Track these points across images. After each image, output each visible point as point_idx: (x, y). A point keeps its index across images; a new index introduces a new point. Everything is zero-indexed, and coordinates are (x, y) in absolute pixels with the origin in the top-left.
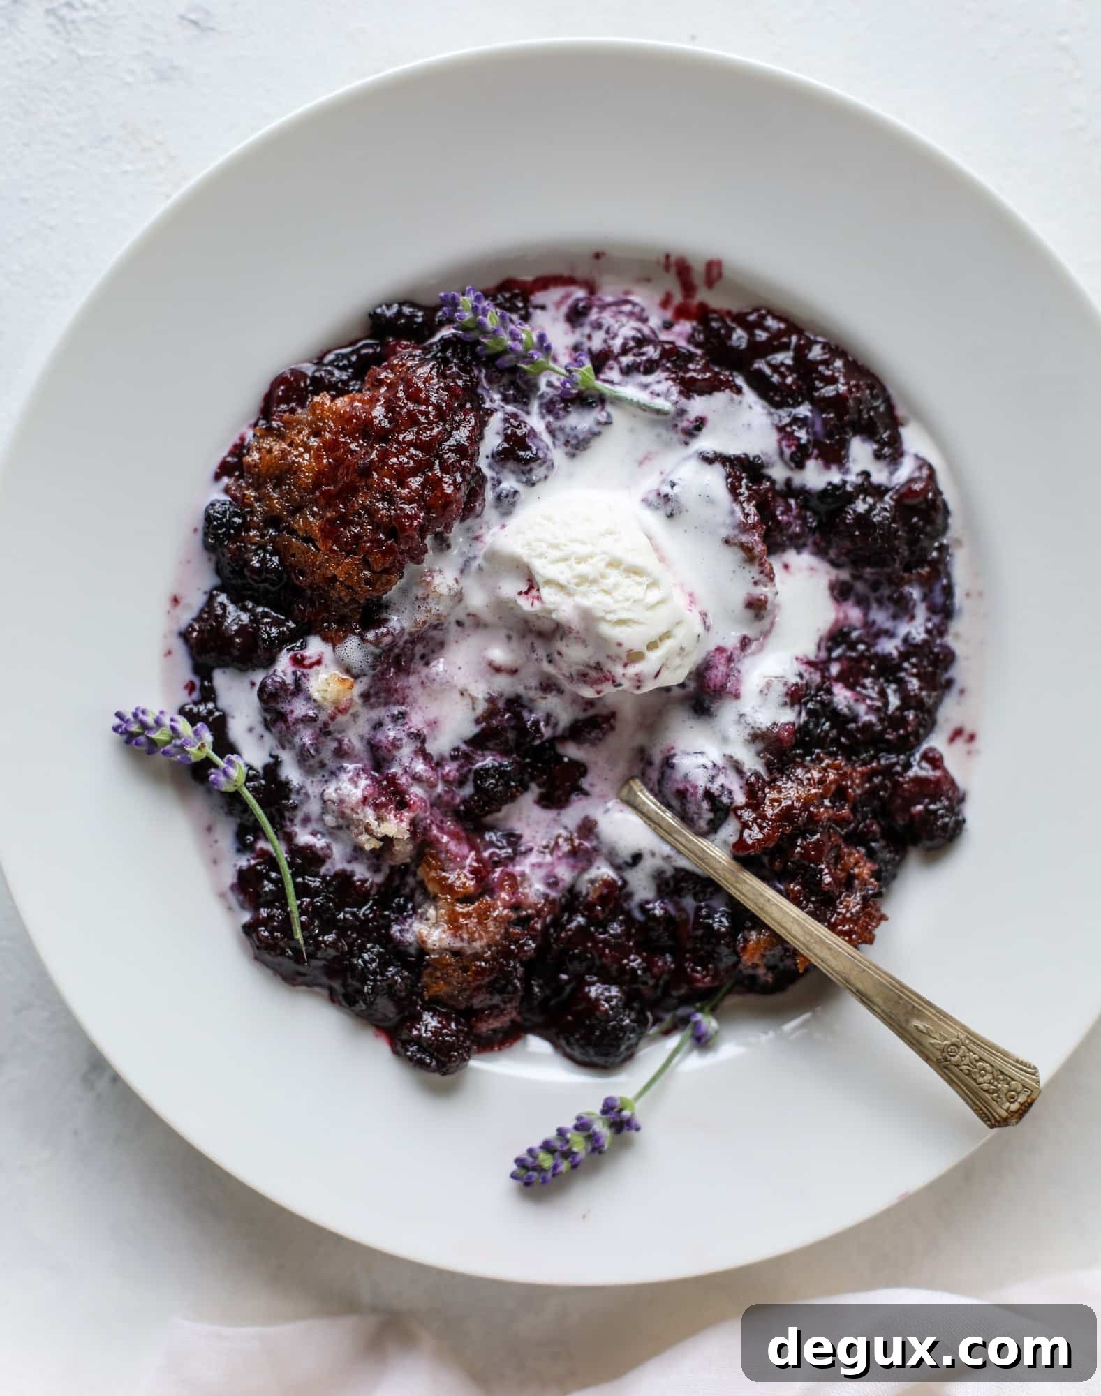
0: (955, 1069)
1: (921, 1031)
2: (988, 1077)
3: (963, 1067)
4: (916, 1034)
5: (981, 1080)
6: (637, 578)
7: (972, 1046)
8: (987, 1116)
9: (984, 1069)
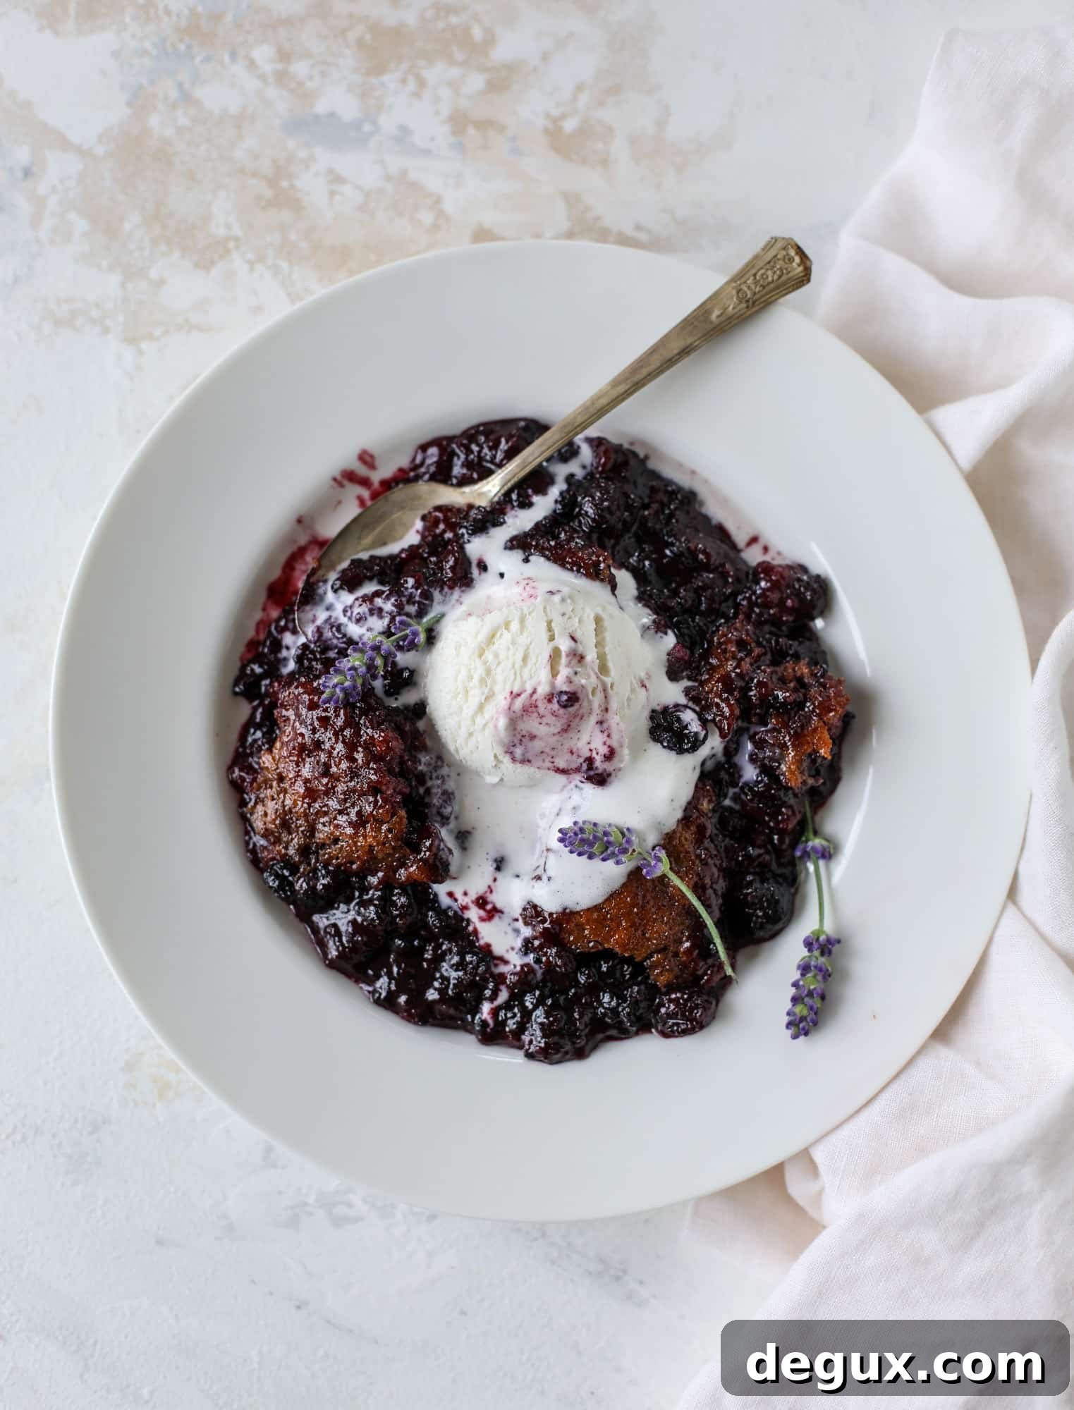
0: (757, 296)
1: (722, 314)
2: (770, 273)
3: (757, 289)
4: (723, 318)
5: (770, 279)
6: (498, 635)
7: (743, 280)
8: (800, 282)
9: (762, 275)
